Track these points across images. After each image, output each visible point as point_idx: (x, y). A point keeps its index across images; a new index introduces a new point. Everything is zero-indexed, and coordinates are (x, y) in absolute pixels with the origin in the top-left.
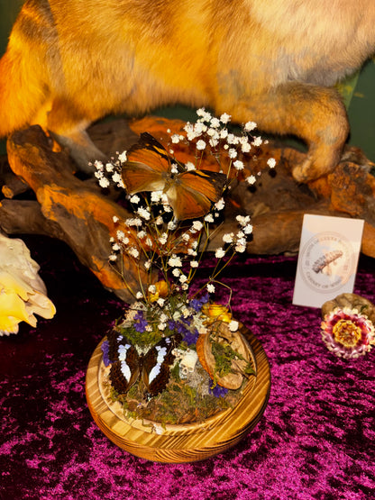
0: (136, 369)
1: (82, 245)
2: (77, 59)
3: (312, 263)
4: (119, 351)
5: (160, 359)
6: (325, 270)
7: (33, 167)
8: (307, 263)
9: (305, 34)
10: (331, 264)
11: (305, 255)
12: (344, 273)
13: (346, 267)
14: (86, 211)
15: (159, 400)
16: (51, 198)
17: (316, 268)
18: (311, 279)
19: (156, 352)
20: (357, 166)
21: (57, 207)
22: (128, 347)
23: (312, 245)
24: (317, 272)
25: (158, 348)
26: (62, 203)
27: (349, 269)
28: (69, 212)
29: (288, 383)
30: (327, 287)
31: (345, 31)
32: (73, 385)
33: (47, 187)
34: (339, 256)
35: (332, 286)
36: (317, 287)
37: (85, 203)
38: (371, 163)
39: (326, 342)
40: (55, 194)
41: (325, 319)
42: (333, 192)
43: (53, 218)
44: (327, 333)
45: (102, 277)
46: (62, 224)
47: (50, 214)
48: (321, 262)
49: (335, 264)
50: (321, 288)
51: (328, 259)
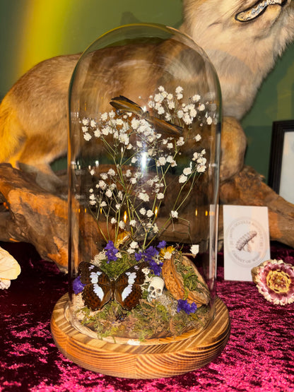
0: (108, 290)
1: (43, 235)
2: (55, 106)
3: (235, 243)
5: (131, 281)
6: (246, 247)
7: (7, 179)
8: (231, 243)
10: (250, 242)
11: (229, 236)
12: (261, 250)
13: (261, 244)
14: (48, 209)
15: (133, 316)
16: (21, 199)
17: (239, 247)
19: (127, 277)
20: (253, 175)
21: (25, 206)
22: (99, 273)
23: (233, 229)
24: (240, 250)
25: (128, 274)
26: (29, 203)
28: (34, 211)
29: (241, 320)
30: (249, 262)
32: (35, 333)
33: (19, 189)
34: (255, 235)
35: (254, 260)
36: (242, 263)
37: (49, 203)
38: (262, 176)
39: (262, 293)
40: (24, 194)
41: (258, 272)
42: (241, 192)
43: (20, 212)
44: (262, 284)
45: (60, 258)
46: (27, 218)
47: (18, 210)
48: (243, 241)
49: (253, 242)
50: (245, 263)
51: (247, 238)
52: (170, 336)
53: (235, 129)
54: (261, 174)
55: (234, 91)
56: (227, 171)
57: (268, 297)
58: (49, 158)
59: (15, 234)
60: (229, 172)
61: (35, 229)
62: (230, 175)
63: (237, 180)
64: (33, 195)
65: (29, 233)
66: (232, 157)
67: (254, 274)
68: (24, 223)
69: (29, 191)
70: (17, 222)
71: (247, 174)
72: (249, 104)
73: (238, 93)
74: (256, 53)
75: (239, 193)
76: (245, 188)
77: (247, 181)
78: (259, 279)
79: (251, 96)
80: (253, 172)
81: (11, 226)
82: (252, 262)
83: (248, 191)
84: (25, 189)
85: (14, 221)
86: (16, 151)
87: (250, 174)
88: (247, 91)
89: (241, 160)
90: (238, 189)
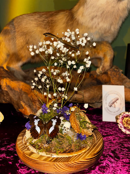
0: (43, 128)
1: (16, 100)
3: (108, 103)
4: (34, 122)
5: (54, 124)
6: (113, 105)
8: (106, 103)
9: (96, 27)
10: (115, 103)
11: (105, 100)
12: (121, 106)
13: (121, 104)
14: (19, 88)
15: (54, 141)
16: (6, 83)
17: (110, 105)
18: (108, 110)
19: (52, 122)
20: (117, 70)
21: (8, 86)
22: (38, 120)
23: (107, 96)
24: (110, 107)
25: (53, 120)
26: (10, 85)
27: (122, 104)
28: (12, 89)
29: (110, 142)
30: (115, 112)
31: (108, 26)
32: (9, 148)
33: (5, 79)
34: (118, 99)
35: (117, 112)
36: (111, 113)
37: (19, 85)
38: (121, 71)
39: (121, 128)
40: (8, 81)
41: (119, 118)
42: (111, 78)
43: (6, 89)
44: (121, 124)
45: (24, 111)
46: (9, 92)
47: (5, 88)
48: (111, 102)
49: (117, 103)
50: (113, 113)
51: (114, 101)
52: (72, 152)
53: (108, 47)
54: (121, 69)
55: (108, 29)
56: (104, 68)
57: (124, 130)
58: (20, 64)
59: (4, 100)
60: (105, 69)
61: (13, 98)
62: (106, 70)
63: (109, 73)
64: (12, 81)
65: (10, 99)
66: (106, 61)
67: (117, 119)
68: (8, 94)
69: (10, 79)
70: (5, 94)
71: (114, 70)
72: (116, 35)
73: (110, 29)
74: (119, 8)
75: (110, 79)
76: (113, 76)
77: (114, 73)
78: (119, 121)
79: (116, 31)
80: (117, 69)
81: (2, 96)
82: (116, 113)
83: (115, 78)
84: (8, 79)
85: (3, 94)
86: (6, 61)
87: (116, 69)
88: (114, 28)
89: (111, 63)
90: (110, 77)
